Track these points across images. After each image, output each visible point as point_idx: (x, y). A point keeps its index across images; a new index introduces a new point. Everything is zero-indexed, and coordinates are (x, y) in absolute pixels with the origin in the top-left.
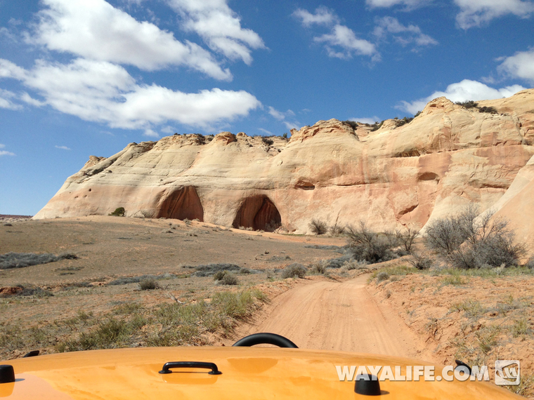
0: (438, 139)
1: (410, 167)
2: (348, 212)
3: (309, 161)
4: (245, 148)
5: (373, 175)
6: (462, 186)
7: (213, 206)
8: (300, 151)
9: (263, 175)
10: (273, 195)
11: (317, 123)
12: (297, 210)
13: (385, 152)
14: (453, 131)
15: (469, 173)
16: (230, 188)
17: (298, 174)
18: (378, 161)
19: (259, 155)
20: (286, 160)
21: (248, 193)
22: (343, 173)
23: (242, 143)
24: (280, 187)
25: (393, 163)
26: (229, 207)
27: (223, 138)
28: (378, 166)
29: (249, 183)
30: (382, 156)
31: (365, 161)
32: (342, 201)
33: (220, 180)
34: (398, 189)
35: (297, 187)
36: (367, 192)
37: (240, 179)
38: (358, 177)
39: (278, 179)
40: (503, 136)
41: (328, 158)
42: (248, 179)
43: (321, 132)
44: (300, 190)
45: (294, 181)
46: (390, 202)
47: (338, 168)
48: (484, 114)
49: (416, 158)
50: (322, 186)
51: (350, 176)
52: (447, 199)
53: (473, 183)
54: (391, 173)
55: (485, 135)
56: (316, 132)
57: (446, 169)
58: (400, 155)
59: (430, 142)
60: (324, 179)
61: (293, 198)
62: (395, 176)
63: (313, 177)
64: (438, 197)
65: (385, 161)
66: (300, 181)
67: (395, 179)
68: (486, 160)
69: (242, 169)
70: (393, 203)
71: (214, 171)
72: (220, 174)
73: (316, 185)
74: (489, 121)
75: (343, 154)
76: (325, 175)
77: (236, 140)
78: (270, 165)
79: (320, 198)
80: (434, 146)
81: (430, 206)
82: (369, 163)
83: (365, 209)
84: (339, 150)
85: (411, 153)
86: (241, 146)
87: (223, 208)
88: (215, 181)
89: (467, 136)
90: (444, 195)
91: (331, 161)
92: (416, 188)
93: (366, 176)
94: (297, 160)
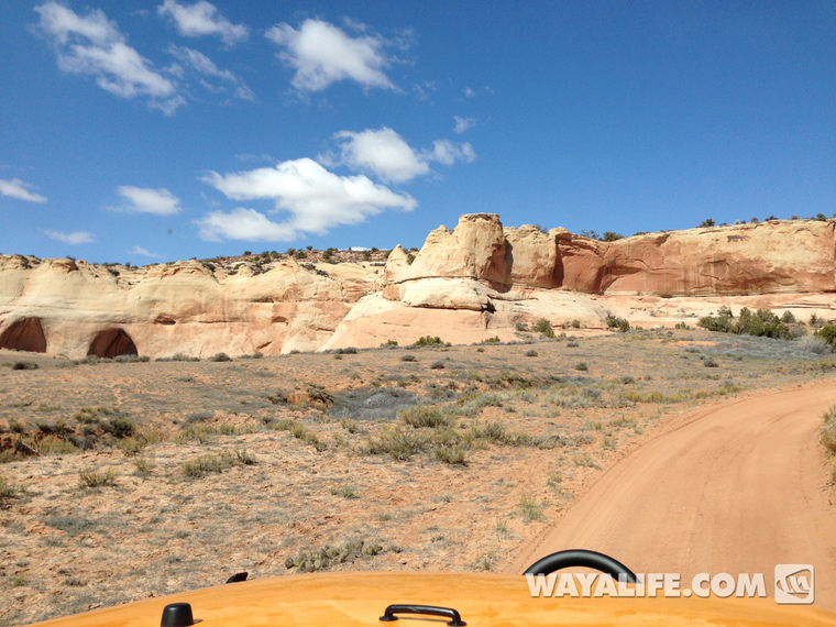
0: (288, 292)
1: (266, 311)
2: (211, 346)
3: (169, 297)
4: (91, 279)
5: (233, 315)
6: (304, 329)
7: (62, 338)
8: (160, 288)
9: (118, 308)
10: (129, 329)
11: (177, 263)
12: (158, 344)
13: (245, 297)
14: (299, 287)
15: (309, 320)
16: (81, 320)
17: (157, 311)
18: (239, 304)
19: (110, 288)
20: (144, 296)
21: (102, 326)
22: (205, 312)
23: (86, 273)
24: (139, 321)
25: (252, 307)
26: (81, 340)
27: (62, 265)
28: (239, 308)
29: (104, 316)
30: (242, 300)
31: (226, 303)
32: (205, 337)
33: (68, 312)
34: (255, 328)
35: (156, 322)
36: (227, 329)
37: (93, 312)
38: (220, 316)
39: (136, 314)
40: (331, 295)
41: (190, 297)
42: (102, 313)
43: (181, 271)
44: (159, 325)
45: (153, 316)
46: (249, 338)
47: (200, 307)
48: (320, 276)
49: (271, 304)
50: (183, 322)
51: (211, 315)
52: (294, 338)
53: (312, 327)
54: (250, 315)
55: (321, 293)
56: (176, 271)
57: (293, 315)
58: (258, 301)
59: (282, 293)
60: (186, 316)
61: (152, 333)
62: (254, 318)
63: (175, 314)
64: (288, 336)
65: (245, 305)
66: (160, 317)
67: (253, 320)
68: (320, 311)
69: (92, 301)
70: (252, 340)
71: (59, 301)
72: (67, 306)
73: (177, 321)
74: (323, 283)
75: (205, 295)
76: (187, 312)
77: (77, 269)
78: (125, 299)
79: (181, 333)
80: (285, 297)
81: (281, 342)
82: (230, 304)
83: (227, 344)
84: (201, 291)
85: (266, 300)
86: (84, 275)
87: (75, 341)
88: (62, 313)
89: (308, 293)
90: (292, 335)
91: (194, 300)
92: (271, 328)
93: (227, 316)
94: (156, 296)
